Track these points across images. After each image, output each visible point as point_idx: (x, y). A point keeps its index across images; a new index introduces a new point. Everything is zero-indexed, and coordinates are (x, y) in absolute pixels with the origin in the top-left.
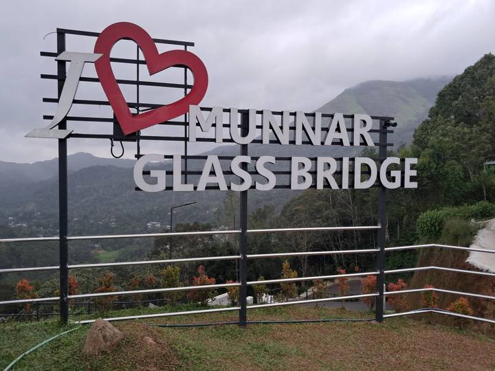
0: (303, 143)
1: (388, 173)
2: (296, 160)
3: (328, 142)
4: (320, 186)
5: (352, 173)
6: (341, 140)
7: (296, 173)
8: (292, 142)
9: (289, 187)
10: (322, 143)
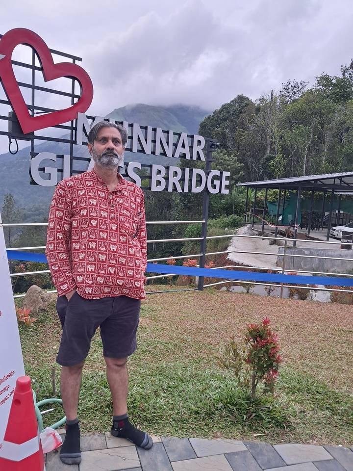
0: (161, 154)
1: (212, 182)
2: (155, 168)
3: (177, 155)
4: (170, 190)
5: (190, 180)
6: (185, 154)
7: (155, 178)
8: (153, 153)
9: (150, 189)
10: (173, 156)
